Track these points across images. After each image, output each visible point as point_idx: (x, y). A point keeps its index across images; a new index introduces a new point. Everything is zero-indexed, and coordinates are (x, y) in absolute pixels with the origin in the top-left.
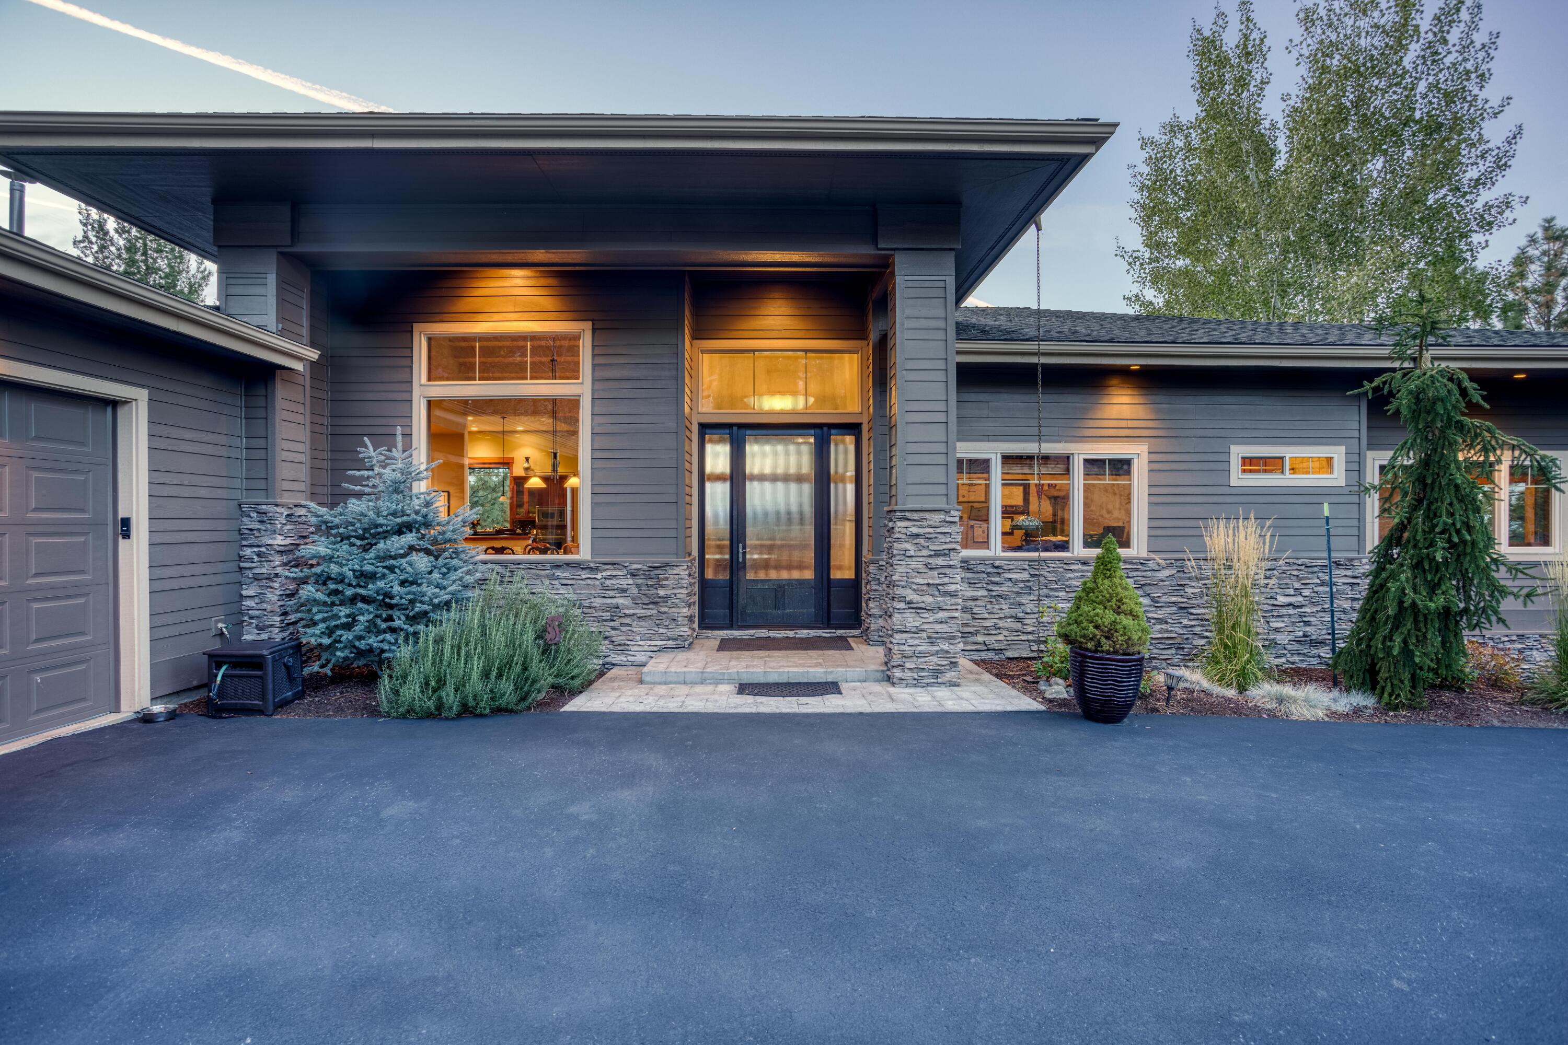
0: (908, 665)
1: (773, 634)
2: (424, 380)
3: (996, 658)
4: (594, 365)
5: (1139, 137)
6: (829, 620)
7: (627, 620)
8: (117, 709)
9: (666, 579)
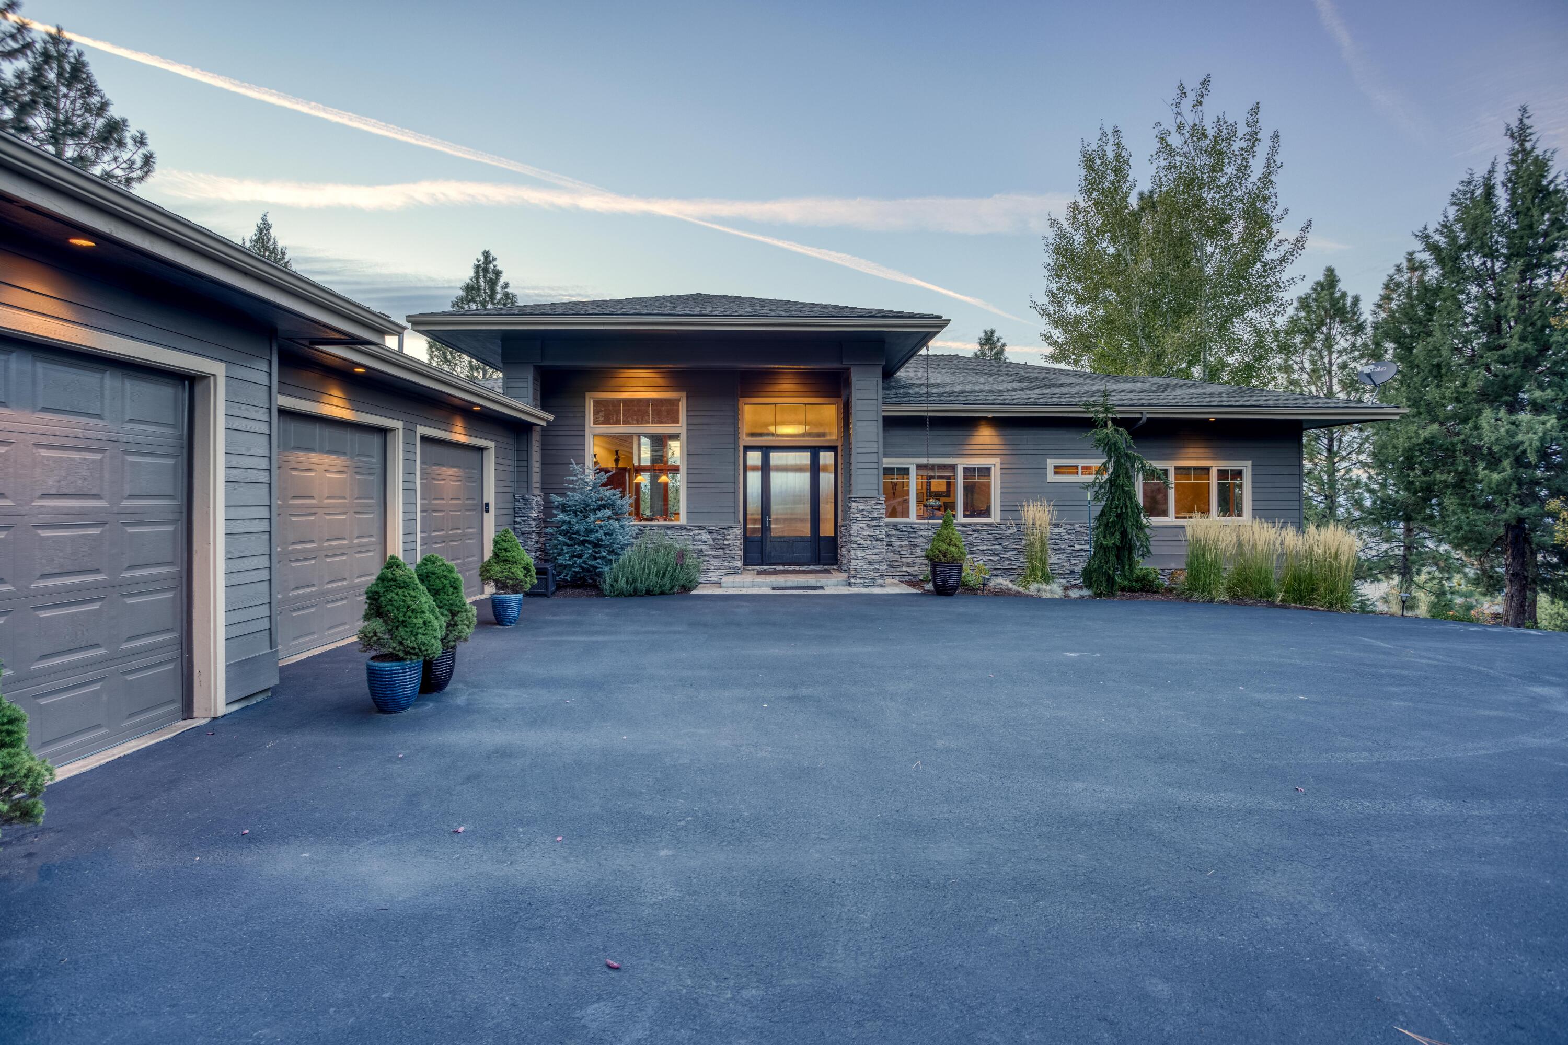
0: (858, 576)
1: (786, 568)
2: (592, 425)
3: (914, 580)
4: (688, 416)
5: (1049, 218)
6: (819, 560)
7: (707, 558)
8: (483, 593)
9: (729, 535)
